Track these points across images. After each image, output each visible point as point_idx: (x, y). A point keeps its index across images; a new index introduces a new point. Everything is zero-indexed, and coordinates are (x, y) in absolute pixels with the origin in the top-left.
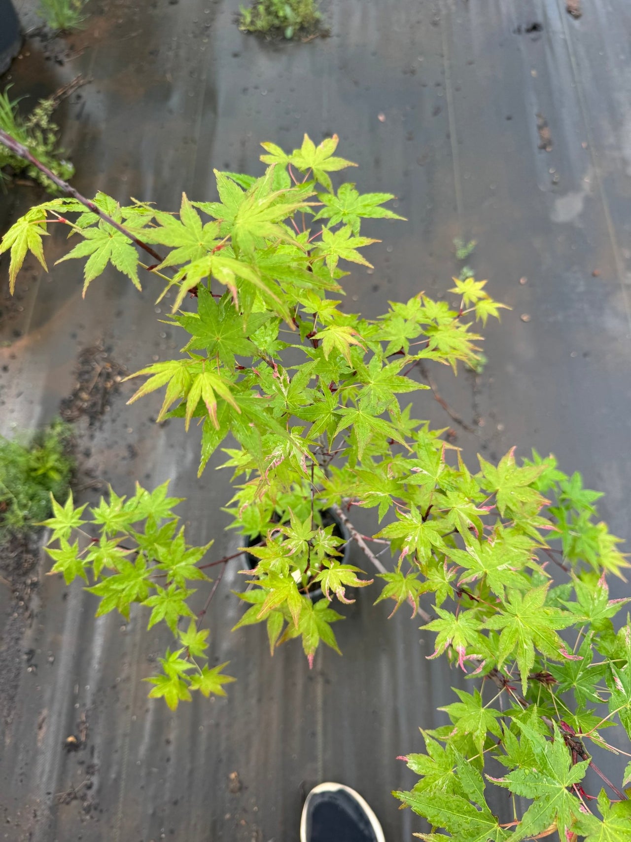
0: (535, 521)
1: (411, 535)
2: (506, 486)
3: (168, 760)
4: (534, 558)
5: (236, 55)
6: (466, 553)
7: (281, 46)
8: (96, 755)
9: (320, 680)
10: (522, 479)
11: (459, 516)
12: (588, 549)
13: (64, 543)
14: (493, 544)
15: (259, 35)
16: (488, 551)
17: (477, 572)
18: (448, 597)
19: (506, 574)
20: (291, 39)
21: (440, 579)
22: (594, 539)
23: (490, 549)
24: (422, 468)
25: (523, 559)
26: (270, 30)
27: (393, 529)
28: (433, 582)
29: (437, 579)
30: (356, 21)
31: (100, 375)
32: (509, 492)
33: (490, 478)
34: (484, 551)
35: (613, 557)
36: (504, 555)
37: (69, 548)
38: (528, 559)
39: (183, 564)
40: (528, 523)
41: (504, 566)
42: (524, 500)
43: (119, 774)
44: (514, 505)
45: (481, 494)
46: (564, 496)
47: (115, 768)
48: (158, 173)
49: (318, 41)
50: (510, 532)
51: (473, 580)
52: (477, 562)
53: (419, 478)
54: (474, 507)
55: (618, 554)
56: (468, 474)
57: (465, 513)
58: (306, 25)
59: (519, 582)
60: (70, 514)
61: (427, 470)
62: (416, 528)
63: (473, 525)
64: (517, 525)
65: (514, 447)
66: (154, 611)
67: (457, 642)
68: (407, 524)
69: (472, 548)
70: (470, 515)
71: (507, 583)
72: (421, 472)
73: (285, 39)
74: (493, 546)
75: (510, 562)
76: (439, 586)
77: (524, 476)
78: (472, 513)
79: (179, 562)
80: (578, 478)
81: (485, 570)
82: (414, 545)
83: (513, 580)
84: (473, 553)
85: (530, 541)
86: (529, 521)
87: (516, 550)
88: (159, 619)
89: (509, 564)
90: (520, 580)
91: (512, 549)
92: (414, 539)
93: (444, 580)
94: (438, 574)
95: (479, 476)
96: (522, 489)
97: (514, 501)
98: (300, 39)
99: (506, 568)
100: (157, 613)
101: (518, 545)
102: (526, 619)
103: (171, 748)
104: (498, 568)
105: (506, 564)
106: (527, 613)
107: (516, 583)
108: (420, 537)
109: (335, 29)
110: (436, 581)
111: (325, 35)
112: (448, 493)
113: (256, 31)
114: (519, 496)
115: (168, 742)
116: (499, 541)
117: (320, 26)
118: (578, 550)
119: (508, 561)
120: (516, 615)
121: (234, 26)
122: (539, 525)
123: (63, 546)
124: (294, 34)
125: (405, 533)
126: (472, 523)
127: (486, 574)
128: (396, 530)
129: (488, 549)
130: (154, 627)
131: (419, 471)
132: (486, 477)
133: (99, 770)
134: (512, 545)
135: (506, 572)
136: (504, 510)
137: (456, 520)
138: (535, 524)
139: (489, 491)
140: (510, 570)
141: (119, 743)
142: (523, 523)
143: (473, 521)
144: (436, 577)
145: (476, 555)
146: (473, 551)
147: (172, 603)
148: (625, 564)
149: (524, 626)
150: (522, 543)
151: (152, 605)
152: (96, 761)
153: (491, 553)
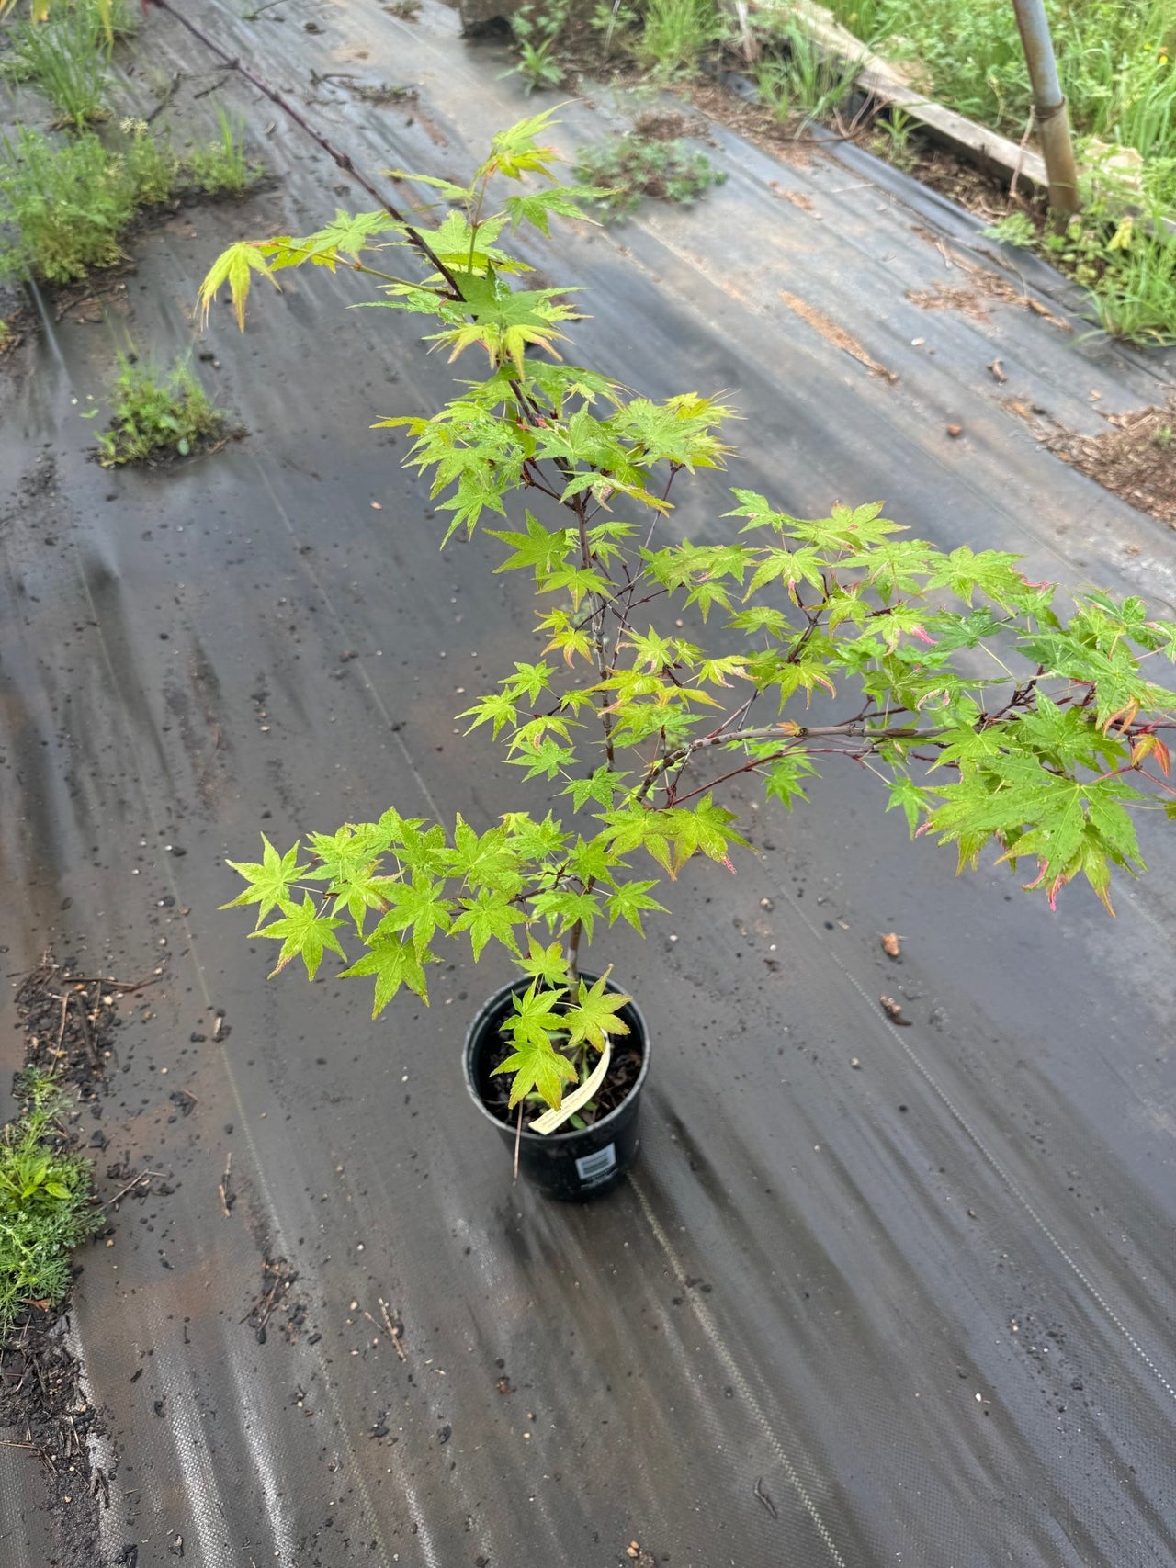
5: (110, 498)
7: (178, 467)
9: (692, 1293)
13: (289, 907)
15: (139, 464)
20: (191, 454)
26: (150, 452)
30: (277, 406)
31: (71, 1006)
37: (298, 908)
39: (483, 856)
48: (50, 685)
49: (233, 445)
58: (205, 431)
60: (277, 866)
66: (473, 932)
73: (179, 456)
79: (476, 857)
88: (485, 939)
98: (203, 451)
100: (479, 933)
109: (251, 427)
111: (239, 436)
113: (129, 461)
117: (225, 428)
121: (93, 465)
123: (286, 912)
124: (192, 448)
130: (483, 952)
147: (493, 913)
151: (466, 925)
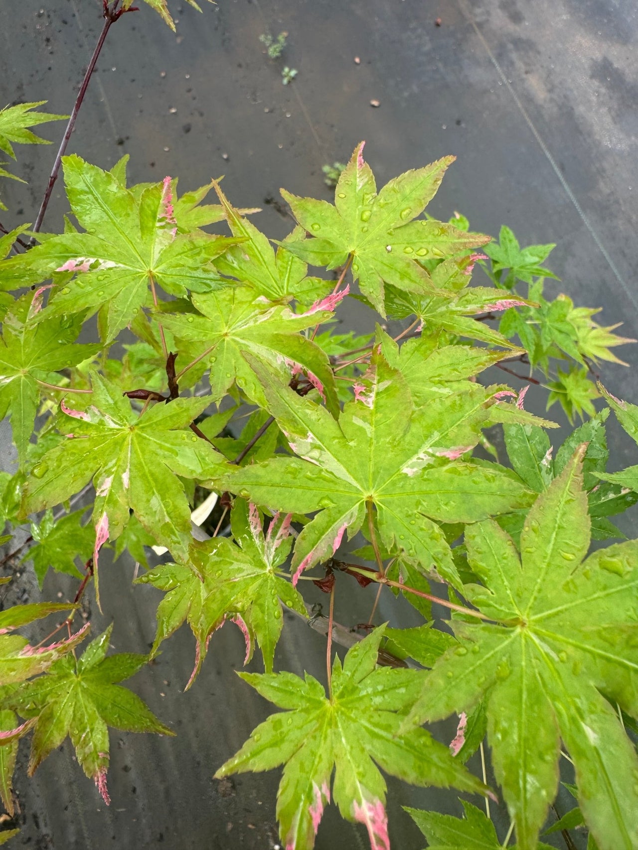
0: (468, 302)
1: (108, 473)
2: (369, 238)
3: (134, 790)
4: (502, 394)
6: (293, 463)
8: (42, 824)
10: (404, 206)
11: (246, 355)
12: (560, 337)
14: (371, 401)
16: (361, 430)
17: (340, 512)
18: (288, 615)
19: (438, 481)
21: (249, 569)
22: (562, 319)
23: (364, 419)
24: (93, 254)
25: (473, 410)
27: (50, 475)
28: (234, 586)
29: (240, 570)
32: (383, 247)
33: (325, 231)
34: (349, 431)
35: (596, 338)
36: (411, 420)
38: (487, 406)
40: (453, 312)
41: (422, 456)
42: (423, 255)
43: (79, 833)
44: (403, 275)
45: (315, 280)
46: (497, 267)
47: (72, 829)
50: (417, 349)
51: (337, 546)
52: (334, 480)
53: (89, 289)
54: (286, 314)
55: (600, 331)
56: (259, 240)
57: (262, 339)
59: (480, 493)
61: (111, 257)
62: (118, 444)
63: (300, 365)
64: (430, 325)
65: (362, 145)
67: (348, 791)
68: (87, 444)
69: (311, 438)
70: (277, 342)
71: (450, 513)
72: (93, 267)
74: (372, 407)
75: (436, 436)
76: (252, 588)
77: (405, 198)
78: (281, 332)
80: (507, 233)
81: (365, 496)
82: (122, 501)
83: (465, 493)
84: (316, 453)
85: (473, 352)
86: (453, 307)
87: (445, 391)
89: (436, 445)
90: (484, 485)
91: (434, 389)
92: (118, 481)
93: (263, 566)
94: (241, 556)
95: (295, 237)
96: (411, 230)
97: (400, 265)
99: (431, 461)
101: (446, 373)
102: (554, 623)
103: (133, 774)
104: (406, 470)
105: (427, 447)
106: (551, 595)
107: (478, 499)
108: (137, 467)
110: (238, 578)
112: (198, 301)
114: (409, 249)
115: (126, 769)
116: (387, 383)
118: (546, 345)
119: (427, 437)
120: (516, 622)
122: (482, 307)
125: (89, 474)
126: (292, 361)
127: (371, 506)
128: (57, 476)
129: (359, 422)
131: (87, 265)
132: (313, 233)
133: (51, 841)
134: (431, 380)
135: (436, 473)
136: (382, 297)
137: (240, 374)
138: (470, 308)
139: (332, 266)
140: (444, 461)
141: (66, 795)
142: (442, 315)
143: (293, 356)
144: (236, 565)
145: (328, 456)
146: (315, 447)
148: (618, 341)
149: (558, 651)
150: (453, 366)
152: (44, 830)
153: (370, 430)
